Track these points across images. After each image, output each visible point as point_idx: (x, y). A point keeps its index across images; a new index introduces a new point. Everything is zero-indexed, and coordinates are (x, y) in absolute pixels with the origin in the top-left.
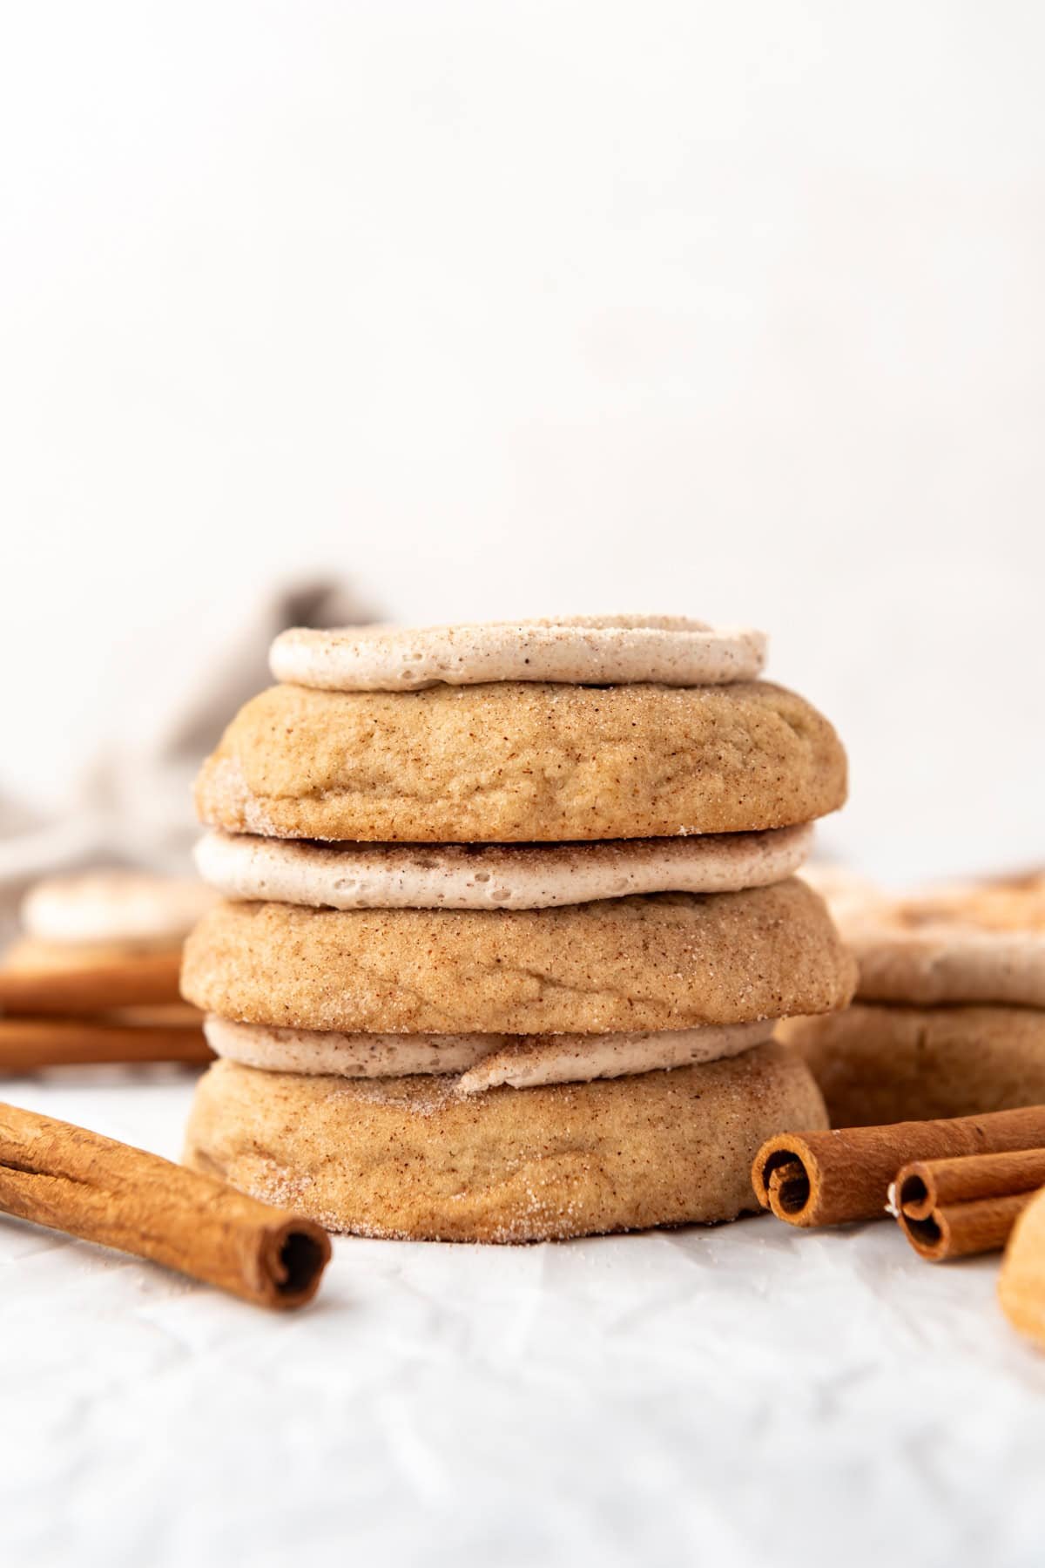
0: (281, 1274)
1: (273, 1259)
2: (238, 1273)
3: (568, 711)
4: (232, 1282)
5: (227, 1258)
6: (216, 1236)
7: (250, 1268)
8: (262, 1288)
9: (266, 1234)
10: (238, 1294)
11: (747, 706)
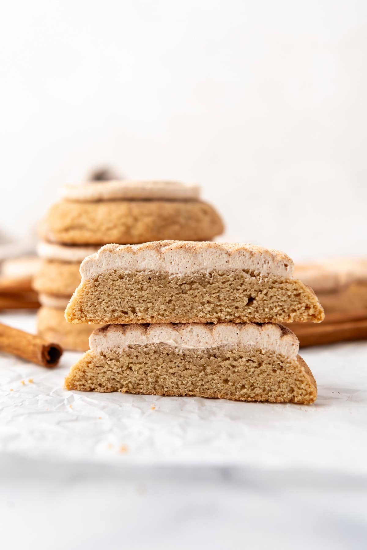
0: (48, 358)
1: (46, 354)
2: (36, 357)
3: (136, 208)
4: (35, 360)
5: (34, 353)
6: (31, 348)
7: (39, 356)
8: (43, 361)
9: (44, 347)
10: (37, 364)
11: (189, 207)
